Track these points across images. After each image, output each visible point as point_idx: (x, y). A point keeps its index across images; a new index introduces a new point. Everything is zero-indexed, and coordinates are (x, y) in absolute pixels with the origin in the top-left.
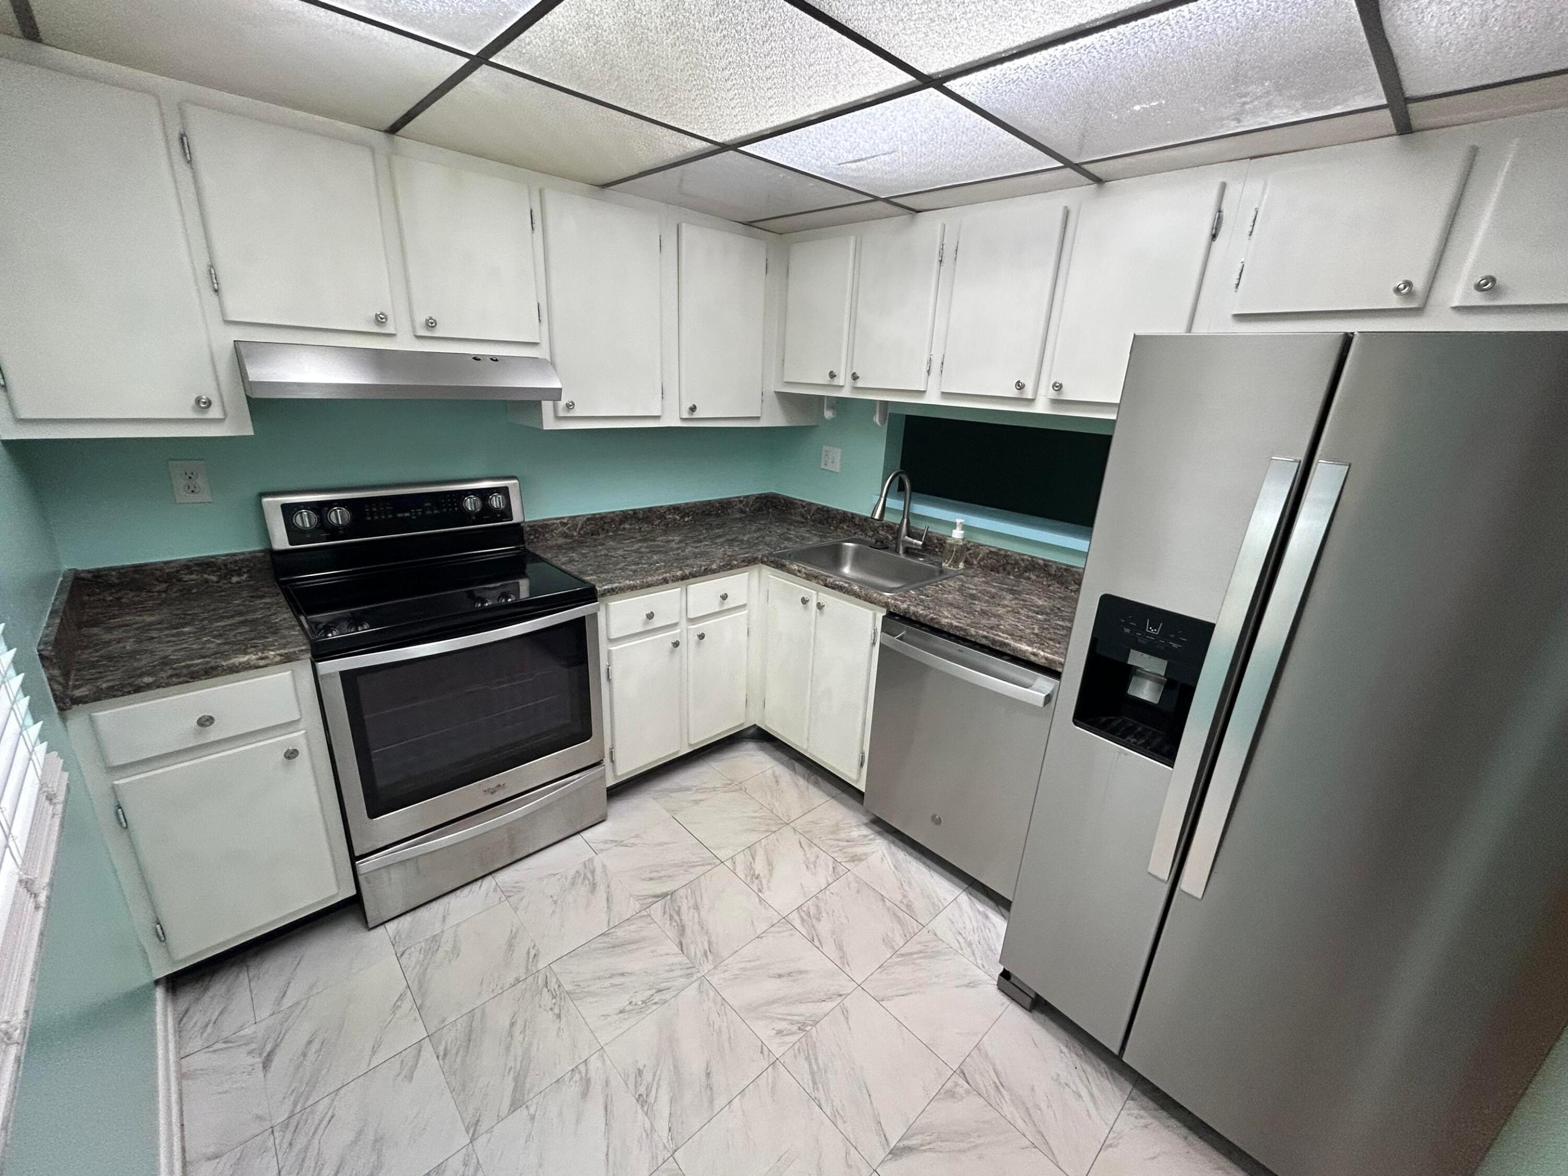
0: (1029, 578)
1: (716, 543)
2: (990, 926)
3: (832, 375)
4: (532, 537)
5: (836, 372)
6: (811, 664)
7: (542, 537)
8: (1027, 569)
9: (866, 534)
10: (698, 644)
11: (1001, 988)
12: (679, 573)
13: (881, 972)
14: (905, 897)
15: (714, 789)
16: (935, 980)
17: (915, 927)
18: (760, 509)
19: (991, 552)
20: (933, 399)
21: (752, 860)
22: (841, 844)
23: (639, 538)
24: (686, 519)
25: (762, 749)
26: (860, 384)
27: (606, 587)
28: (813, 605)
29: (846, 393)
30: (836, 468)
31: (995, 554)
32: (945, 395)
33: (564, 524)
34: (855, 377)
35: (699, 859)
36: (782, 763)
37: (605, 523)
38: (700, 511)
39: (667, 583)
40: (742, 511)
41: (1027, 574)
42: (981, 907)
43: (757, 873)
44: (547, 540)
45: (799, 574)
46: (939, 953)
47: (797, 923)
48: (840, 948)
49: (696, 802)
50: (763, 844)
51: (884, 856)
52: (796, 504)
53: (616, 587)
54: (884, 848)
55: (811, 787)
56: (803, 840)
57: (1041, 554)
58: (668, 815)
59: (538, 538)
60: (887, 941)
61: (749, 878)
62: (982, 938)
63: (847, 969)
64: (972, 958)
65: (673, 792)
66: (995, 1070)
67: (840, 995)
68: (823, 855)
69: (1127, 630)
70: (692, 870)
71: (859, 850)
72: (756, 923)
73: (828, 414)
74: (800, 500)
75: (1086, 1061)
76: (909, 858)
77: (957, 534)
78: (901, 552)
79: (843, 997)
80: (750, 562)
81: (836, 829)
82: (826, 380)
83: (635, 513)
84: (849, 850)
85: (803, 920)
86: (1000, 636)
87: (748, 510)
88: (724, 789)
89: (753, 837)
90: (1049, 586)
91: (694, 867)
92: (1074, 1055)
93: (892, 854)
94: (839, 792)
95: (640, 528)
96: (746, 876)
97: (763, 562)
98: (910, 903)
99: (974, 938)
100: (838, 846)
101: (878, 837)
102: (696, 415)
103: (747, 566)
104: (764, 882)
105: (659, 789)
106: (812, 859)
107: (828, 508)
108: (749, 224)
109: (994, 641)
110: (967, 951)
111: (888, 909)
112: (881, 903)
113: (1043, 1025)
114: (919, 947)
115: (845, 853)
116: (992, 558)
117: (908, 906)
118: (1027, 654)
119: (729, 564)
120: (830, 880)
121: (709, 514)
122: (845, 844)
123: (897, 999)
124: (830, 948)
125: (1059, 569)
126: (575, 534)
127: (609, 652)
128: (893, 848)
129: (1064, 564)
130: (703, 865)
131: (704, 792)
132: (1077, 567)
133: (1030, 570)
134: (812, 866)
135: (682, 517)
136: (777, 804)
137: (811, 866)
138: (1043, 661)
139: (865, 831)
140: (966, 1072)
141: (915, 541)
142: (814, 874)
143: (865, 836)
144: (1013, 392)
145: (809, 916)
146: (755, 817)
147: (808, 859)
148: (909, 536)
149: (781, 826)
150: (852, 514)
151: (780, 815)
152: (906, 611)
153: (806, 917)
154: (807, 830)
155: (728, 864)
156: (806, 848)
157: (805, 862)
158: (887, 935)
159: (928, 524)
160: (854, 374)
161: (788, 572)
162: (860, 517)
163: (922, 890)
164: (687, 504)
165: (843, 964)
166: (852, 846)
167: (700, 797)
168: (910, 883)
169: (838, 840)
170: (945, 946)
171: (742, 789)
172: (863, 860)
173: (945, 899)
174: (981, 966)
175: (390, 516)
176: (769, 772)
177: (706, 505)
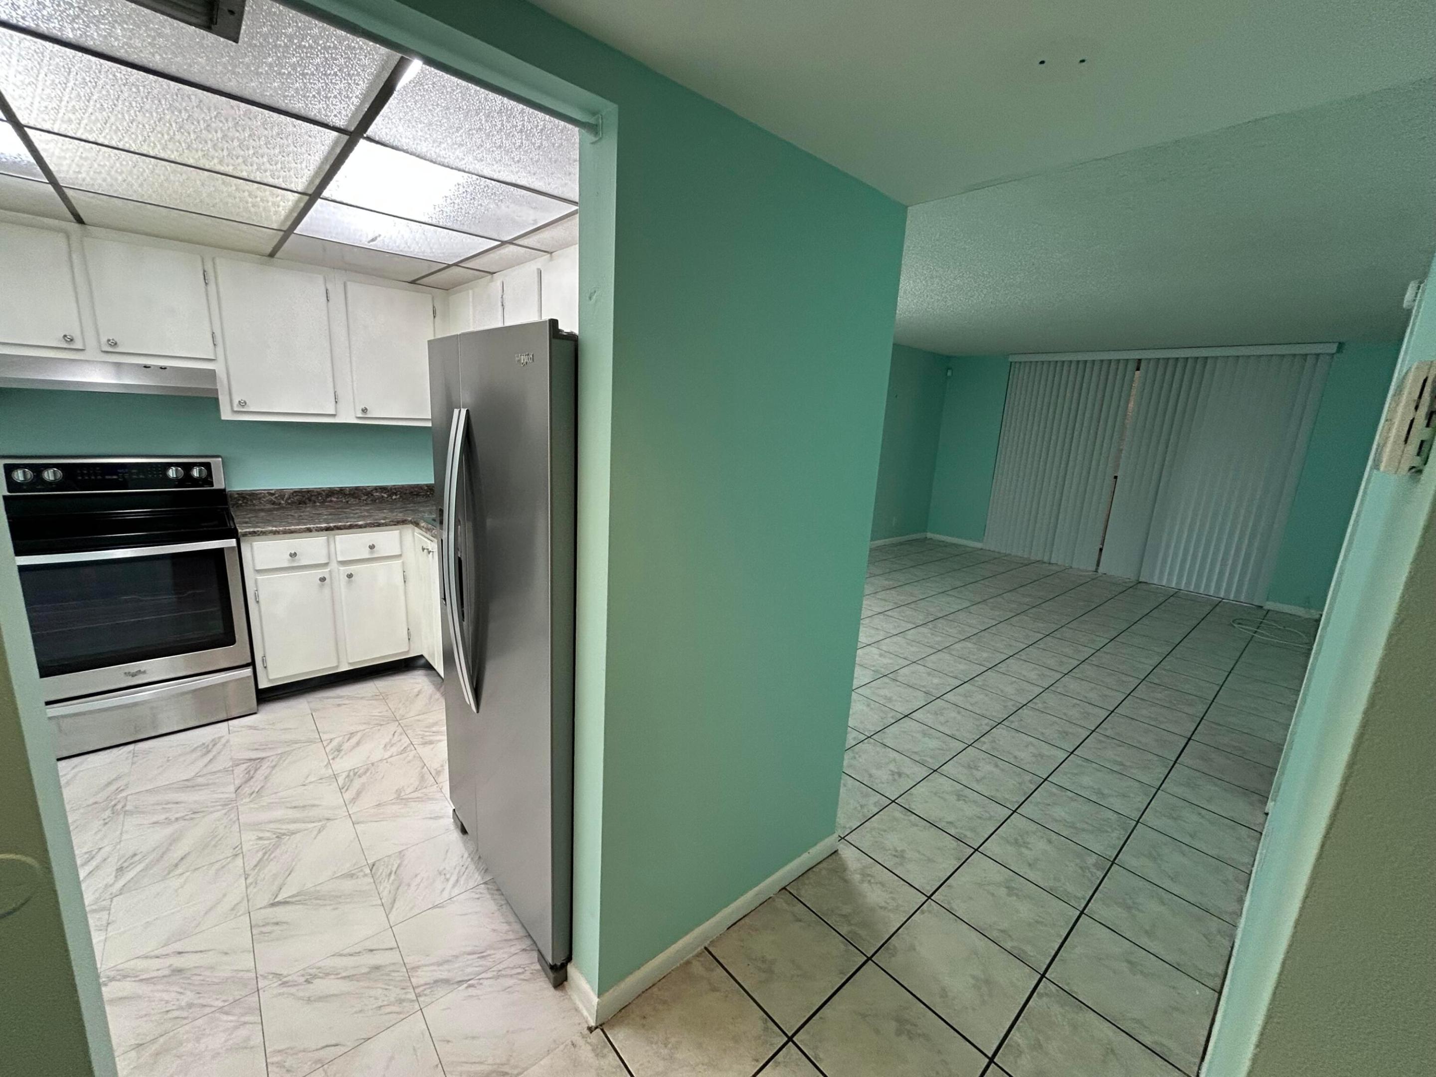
4: (240, 502)
7: (249, 503)
10: (347, 582)
12: (323, 525)
24: (394, 497)
27: (248, 530)
33: (272, 494)
37: (312, 496)
39: (311, 531)
44: (254, 505)
53: (258, 531)
59: (246, 503)
75: (475, 863)
80: (399, 522)
97: (411, 523)
102: (369, 415)
103: (395, 525)
108: (413, 282)
119: (377, 523)
126: (283, 502)
127: (256, 580)
135: (389, 496)
164: (394, 485)
175: (99, 477)
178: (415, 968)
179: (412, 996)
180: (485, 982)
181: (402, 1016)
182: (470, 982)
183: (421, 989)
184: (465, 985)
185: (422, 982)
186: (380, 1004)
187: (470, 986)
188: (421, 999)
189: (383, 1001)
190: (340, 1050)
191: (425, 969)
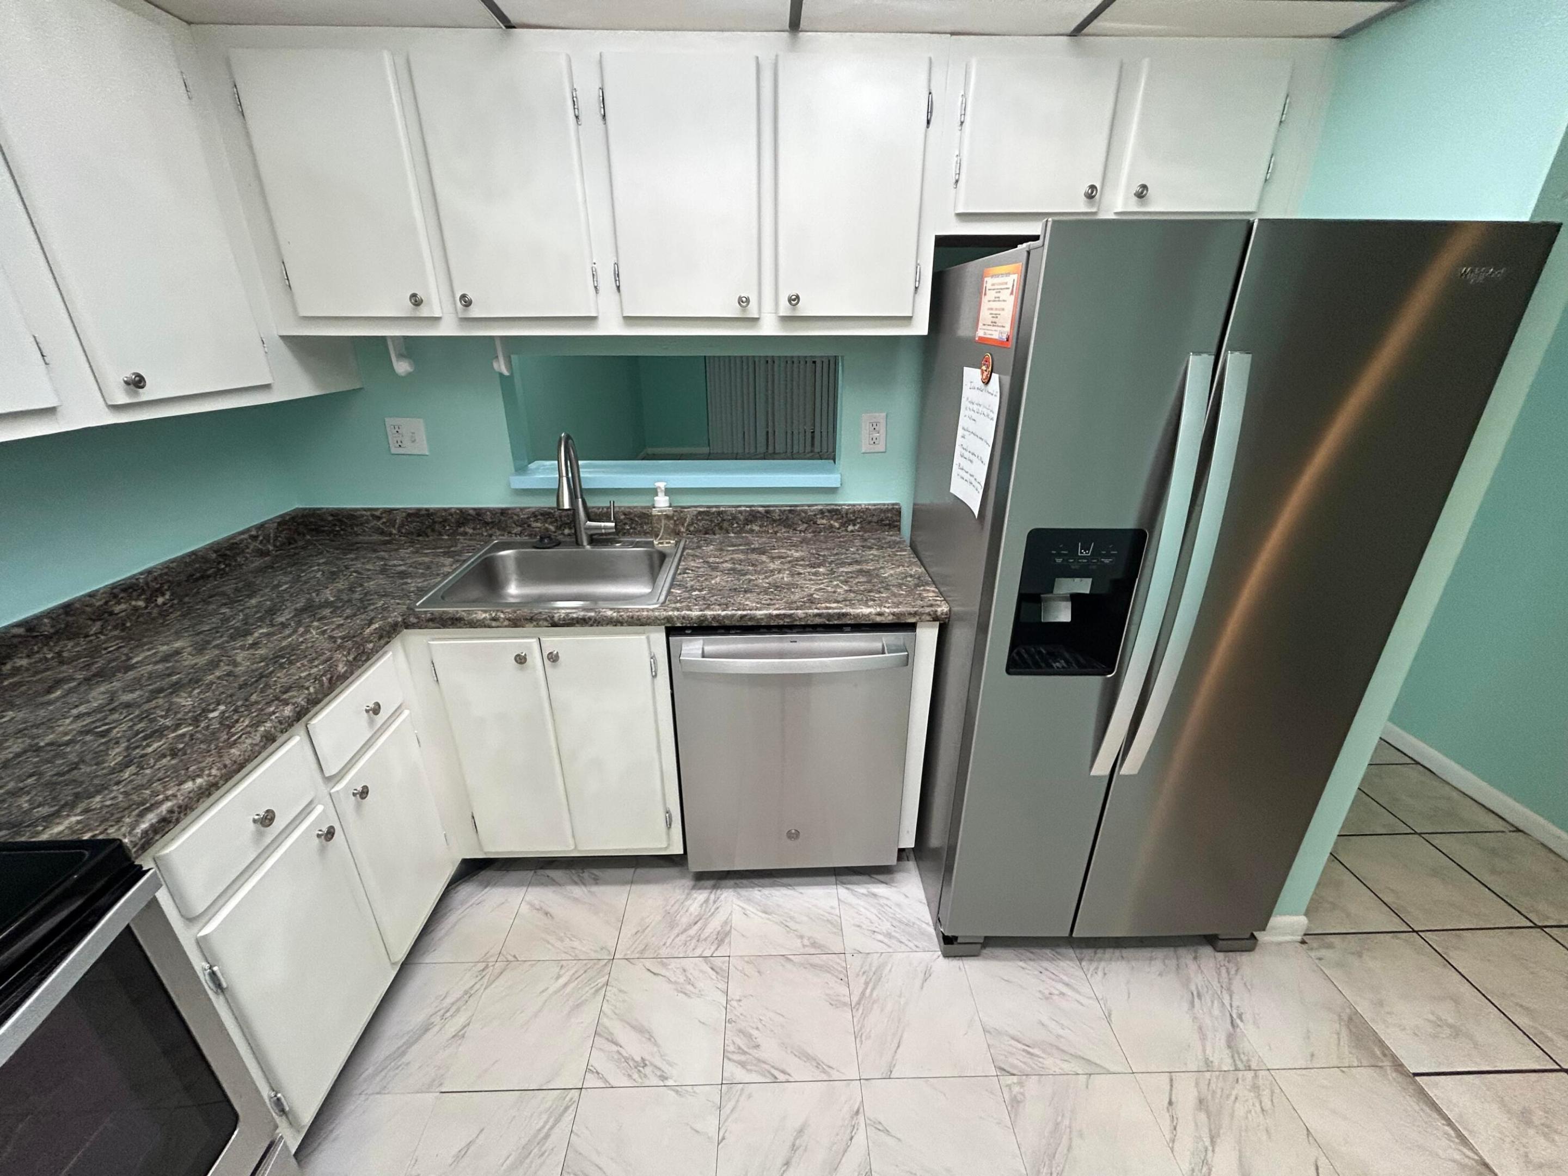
0: (752, 531)
1: (284, 625)
2: (885, 901)
3: (416, 301)
5: (421, 294)
6: (552, 738)
8: (748, 521)
9: (510, 533)
10: (358, 807)
11: (946, 955)
12: (288, 711)
13: (861, 1041)
14: (802, 937)
15: (469, 994)
16: (903, 1001)
17: (838, 961)
18: (290, 541)
19: (700, 513)
20: (611, 326)
21: (615, 1048)
22: (692, 932)
23: (80, 676)
24: (160, 600)
25: (487, 884)
26: (475, 312)
27: (144, 826)
28: (535, 659)
29: (448, 329)
30: (422, 447)
31: (705, 514)
32: (630, 320)
34: (466, 302)
35: (545, 1117)
36: (530, 884)
38: (183, 577)
39: (274, 740)
40: (262, 553)
41: (749, 527)
42: (861, 889)
43: (638, 1059)
45: (494, 624)
46: (881, 967)
47: (740, 1074)
48: (806, 1057)
49: (459, 1036)
50: (609, 1012)
51: (743, 908)
52: (362, 516)
53: (171, 811)
54: (735, 900)
55: (595, 889)
56: (648, 964)
57: (758, 501)
58: (430, 1097)
60: (836, 1003)
61: (636, 1076)
62: (891, 920)
63: (835, 1075)
64: (903, 948)
65: (404, 1053)
66: (1013, 1038)
67: (857, 1112)
68: (686, 963)
69: (1059, 560)
70: (549, 1144)
71: (715, 924)
72: (698, 1127)
73: (402, 367)
74: (365, 510)
75: (1039, 959)
76: (766, 891)
77: (662, 502)
78: (585, 543)
79: (861, 1110)
80: (388, 634)
81: (670, 920)
82: (403, 308)
83: (30, 629)
84: (708, 931)
85: (743, 1064)
86: (830, 608)
87: (271, 548)
88: (485, 980)
89: (588, 1016)
90: (776, 533)
91: (547, 1136)
92: (1032, 963)
93: (749, 900)
94: (632, 870)
95: (59, 654)
96: (630, 1076)
97: (408, 626)
98: (812, 941)
99: (886, 926)
100: (692, 938)
101: (719, 892)
102: (146, 395)
103: (388, 643)
104: (658, 1063)
105: (370, 1071)
106: (682, 979)
107: (427, 510)
109: (830, 616)
110: (893, 942)
111: (802, 965)
112: (789, 966)
113: (995, 958)
114: (863, 979)
115: (705, 940)
116: (702, 519)
117: (814, 944)
118: (873, 617)
119: (363, 652)
120: (724, 987)
121: (204, 577)
122: (696, 927)
123: (897, 1056)
124: (799, 1069)
125: (783, 512)
127: (201, 944)
128: (744, 892)
129: (787, 506)
130: (557, 1121)
131: (458, 1010)
132: (802, 505)
133: (751, 522)
134: (690, 987)
135: (149, 601)
136: (576, 944)
137: (686, 988)
138: (891, 617)
139: (701, 896)
140: (1003, 1066)
141: (603, 524)
142: (700, 995)
143: (707, 901)
144: (733, 311)
145: (745, 1053)
146: (565, 985)
147: (676, 983)
148: (591, 520)
149: (607, 969)
150: (474, 509)
151: (593, 955)
152: (702, 619)
153: (743, 1058)
154: (642, 947)
155: (592, 1081)
156: (663, 972)
157: (677, 990)
158: (827, 995)
159: (612, 498)
160: (463, 297)
161: (471, 627)
162: (492, 511)
163: (808, 916)
164: (149, 572)
165: (824, 1072)
166: (705, 925)
167: (461, 1020)
168: (792, 918)
169: (685, 930)
170: (876, 956)
171: (511, 962)
172: (730, 932)
173: (832, 908)
174: (915, 948)
176: (525, 909)
177: (194, 561)
178: (1208, 1062)
179: (1250, 1075)
180: (1235, 1004)
181: (1277, 1091)
182: (1235, 1016)
183: (1238, 1063)
184: (1238, 1021)
185: (1230, 1061)
186: (1258, 1108)
187: (1240, 1016)
188: (1254, 1066)
189: (1253, 1105)
190: (1323, 1162)
191: (1209, 1051)
